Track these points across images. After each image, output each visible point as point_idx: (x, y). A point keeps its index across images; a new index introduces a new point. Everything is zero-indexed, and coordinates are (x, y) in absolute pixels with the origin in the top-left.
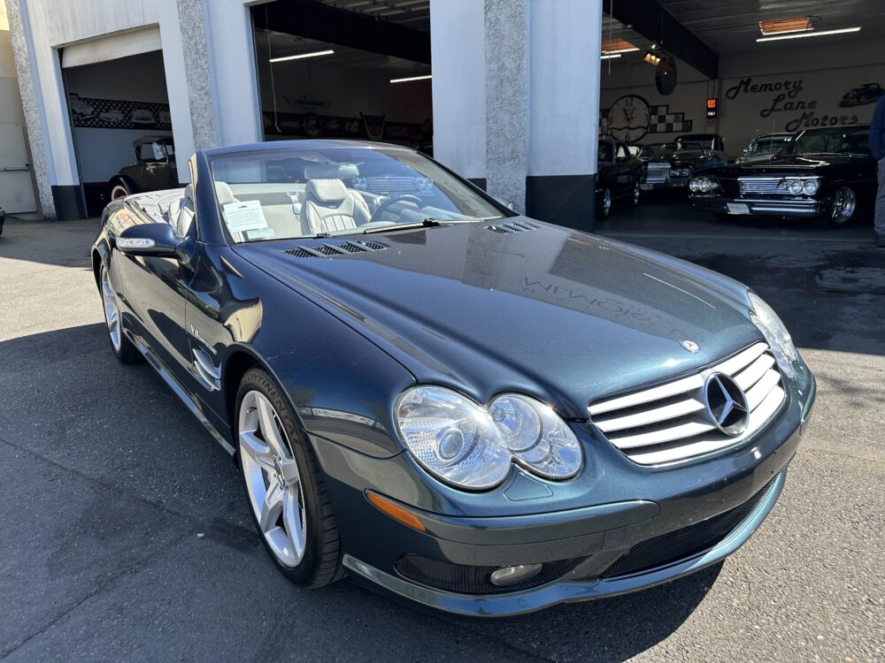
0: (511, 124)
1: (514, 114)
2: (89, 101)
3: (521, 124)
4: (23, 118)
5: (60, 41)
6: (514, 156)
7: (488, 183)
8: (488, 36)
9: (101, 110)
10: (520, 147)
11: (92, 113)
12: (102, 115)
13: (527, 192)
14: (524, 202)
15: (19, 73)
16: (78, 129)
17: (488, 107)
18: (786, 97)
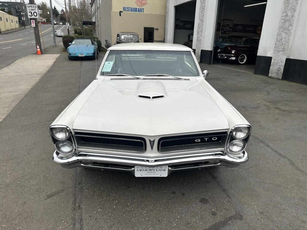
0: (285, 38)
1: (287, 34)
2: (182, 21)
3: (288, 38)
4: (165, 26)
5: (176, 5)
6: (284, 50)
7: (273, 59)
8: (284, 3)
9: (186, 24)
10: (286, 47)
11: (183, 25)
12: (186, 26)
13: (285, 64)
14: (283, 68)
15: (166, 14)
16: (176, 30)
17: (279, 30)
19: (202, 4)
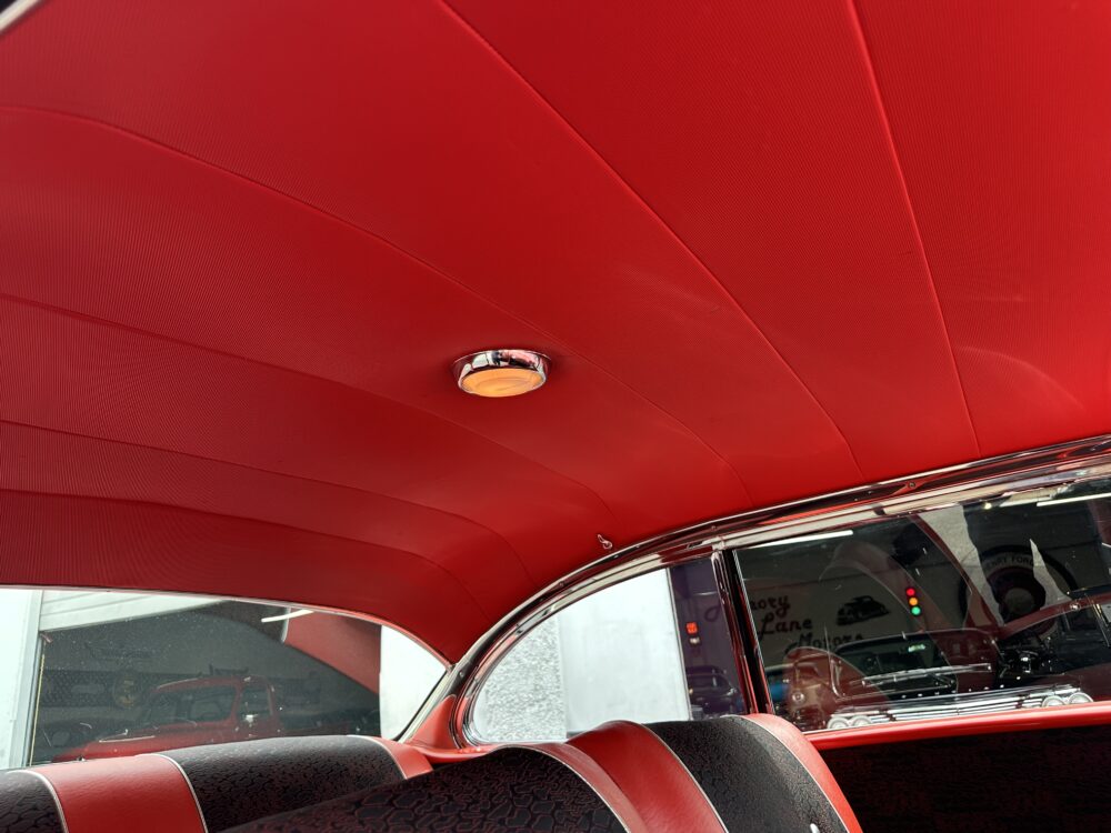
18: (776, 617)
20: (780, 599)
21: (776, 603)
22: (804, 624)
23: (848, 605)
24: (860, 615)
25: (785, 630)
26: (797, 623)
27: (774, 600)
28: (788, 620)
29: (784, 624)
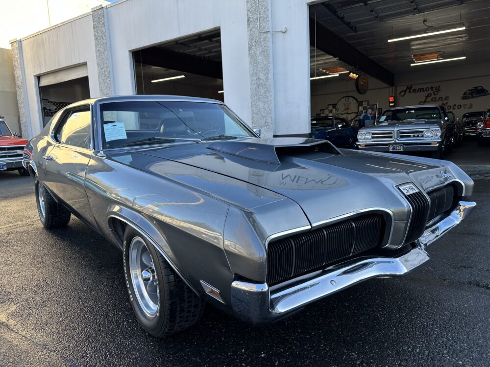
0: (264, 108)
1: (265, 103)
2: (54, 103)
3: (269, 108)
4: (19, 113)
5: (38, 73)
6: (266, 124)
8: (251, 62)
9: (60, 108)
10: (269, 120)
11: (56, 109)
15: (17, 89)
17: (252, 99)
18: (432, 95)
19: (102, 69)
20: (437, 87)
21: (433, 89)
22: (446, 98)
23: (470, 90)
24: (474, 95)
25: (435, 101)
26: (442, 98)
27: (433, 88)
28: (438, 97)
29: (435, 98)
